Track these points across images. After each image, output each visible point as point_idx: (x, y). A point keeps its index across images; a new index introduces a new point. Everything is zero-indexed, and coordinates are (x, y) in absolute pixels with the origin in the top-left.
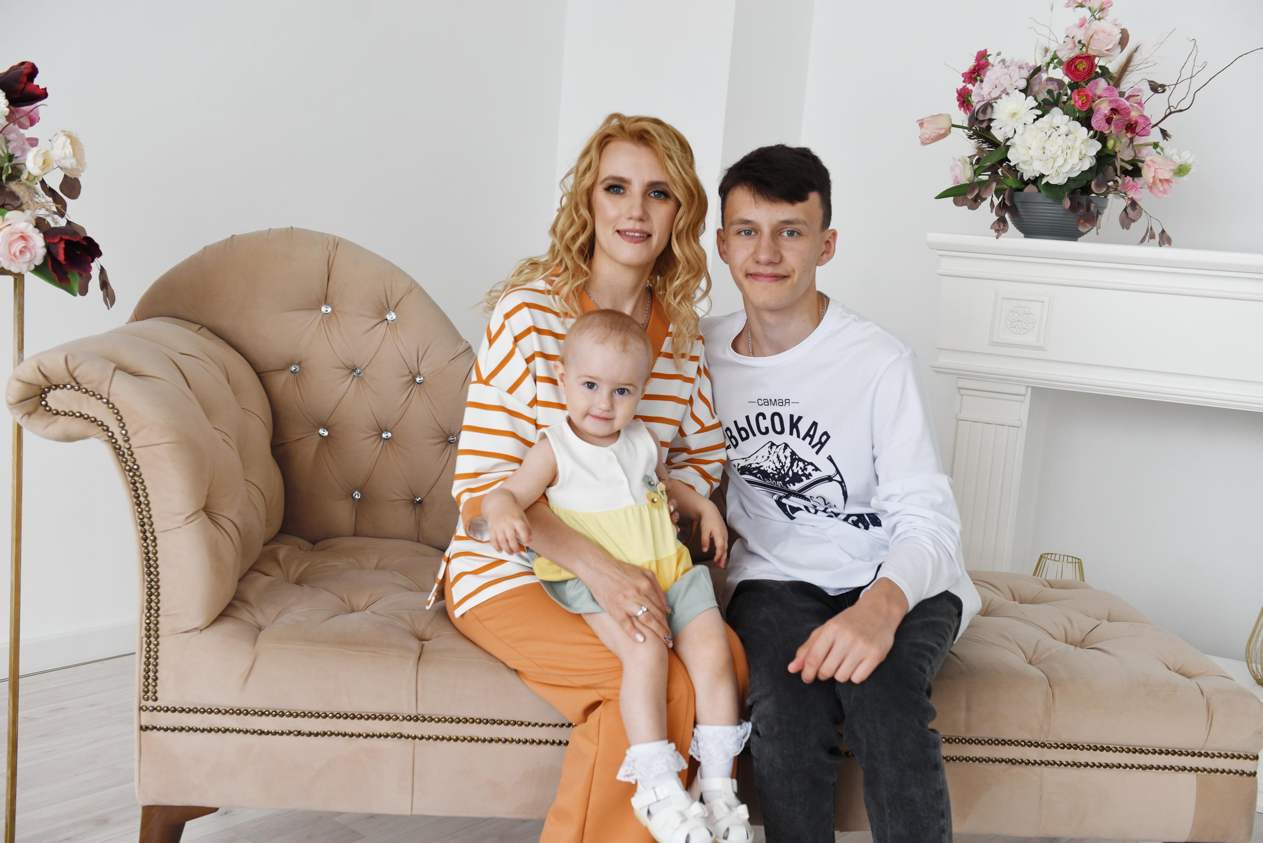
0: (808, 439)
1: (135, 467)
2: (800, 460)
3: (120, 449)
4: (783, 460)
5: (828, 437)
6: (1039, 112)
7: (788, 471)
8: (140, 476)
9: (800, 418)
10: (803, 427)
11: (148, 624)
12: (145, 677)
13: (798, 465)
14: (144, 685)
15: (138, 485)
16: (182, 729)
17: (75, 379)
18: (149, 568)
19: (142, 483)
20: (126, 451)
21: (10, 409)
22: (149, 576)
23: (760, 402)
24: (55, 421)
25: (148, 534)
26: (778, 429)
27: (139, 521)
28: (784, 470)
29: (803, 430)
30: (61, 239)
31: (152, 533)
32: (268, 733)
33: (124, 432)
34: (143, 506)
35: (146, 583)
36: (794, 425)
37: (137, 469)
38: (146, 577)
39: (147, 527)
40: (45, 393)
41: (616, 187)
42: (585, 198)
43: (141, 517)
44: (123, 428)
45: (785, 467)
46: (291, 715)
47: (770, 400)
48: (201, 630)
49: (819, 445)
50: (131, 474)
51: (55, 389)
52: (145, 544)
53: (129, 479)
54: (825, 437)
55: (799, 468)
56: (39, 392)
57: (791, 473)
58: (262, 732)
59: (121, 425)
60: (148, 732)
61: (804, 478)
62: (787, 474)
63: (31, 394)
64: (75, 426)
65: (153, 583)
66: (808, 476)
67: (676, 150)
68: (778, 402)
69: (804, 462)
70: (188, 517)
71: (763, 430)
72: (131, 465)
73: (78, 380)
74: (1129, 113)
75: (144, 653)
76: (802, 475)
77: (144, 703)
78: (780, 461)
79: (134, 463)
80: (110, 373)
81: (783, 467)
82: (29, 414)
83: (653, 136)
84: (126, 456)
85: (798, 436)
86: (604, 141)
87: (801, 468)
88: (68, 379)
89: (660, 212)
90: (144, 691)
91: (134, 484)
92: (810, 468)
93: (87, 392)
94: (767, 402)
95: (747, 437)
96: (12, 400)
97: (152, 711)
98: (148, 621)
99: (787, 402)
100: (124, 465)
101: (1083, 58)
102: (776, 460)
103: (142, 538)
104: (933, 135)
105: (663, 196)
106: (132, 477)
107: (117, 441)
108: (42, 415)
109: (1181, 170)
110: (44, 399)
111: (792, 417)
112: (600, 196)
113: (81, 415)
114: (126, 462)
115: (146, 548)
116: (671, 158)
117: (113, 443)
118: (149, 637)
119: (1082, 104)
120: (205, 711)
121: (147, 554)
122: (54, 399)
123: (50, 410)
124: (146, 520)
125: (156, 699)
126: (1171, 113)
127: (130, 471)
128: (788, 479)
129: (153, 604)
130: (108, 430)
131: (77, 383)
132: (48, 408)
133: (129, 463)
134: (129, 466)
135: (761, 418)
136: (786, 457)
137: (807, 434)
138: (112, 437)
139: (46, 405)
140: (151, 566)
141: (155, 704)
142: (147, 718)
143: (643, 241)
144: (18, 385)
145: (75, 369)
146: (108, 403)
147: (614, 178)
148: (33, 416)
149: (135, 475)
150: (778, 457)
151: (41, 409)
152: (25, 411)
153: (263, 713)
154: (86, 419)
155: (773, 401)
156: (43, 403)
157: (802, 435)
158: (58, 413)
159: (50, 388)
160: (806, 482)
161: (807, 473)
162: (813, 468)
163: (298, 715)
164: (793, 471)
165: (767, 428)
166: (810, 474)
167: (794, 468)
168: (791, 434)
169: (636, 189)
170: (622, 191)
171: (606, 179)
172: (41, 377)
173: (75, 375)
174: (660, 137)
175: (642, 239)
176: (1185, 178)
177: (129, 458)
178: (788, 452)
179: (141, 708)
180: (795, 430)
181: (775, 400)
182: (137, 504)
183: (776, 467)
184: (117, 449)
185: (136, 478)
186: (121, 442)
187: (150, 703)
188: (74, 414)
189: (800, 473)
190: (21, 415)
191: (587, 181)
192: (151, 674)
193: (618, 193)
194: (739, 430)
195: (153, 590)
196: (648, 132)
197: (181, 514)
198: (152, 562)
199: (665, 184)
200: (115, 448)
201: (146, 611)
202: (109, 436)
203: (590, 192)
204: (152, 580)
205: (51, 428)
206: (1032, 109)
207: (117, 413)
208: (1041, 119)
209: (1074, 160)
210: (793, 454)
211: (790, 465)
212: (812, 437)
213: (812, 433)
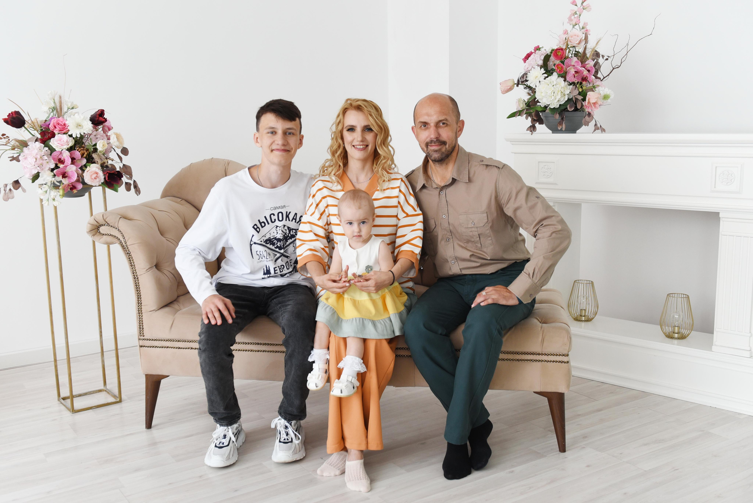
0: (294, 220)
1: (129, 252)
3: (124, 246)
4: (285, 231)
6: (546, 75)
7: (288, 235)
8: (131, 256)
9: (290, 212)
10: (291, 217)
11: (139, 309)
12: (139, 328)
13: (293, 232)
14: (139, 331)
15: (131, 259)
16: (153, 347)
17: (107, 222)
18: (137, 288)
19: (132, 258)
20: (126, 247)
21: (88, 234)
22: (137, 291)
23: (272, 209)
24: (103, 237)
25: (136, 276)
26: (281, 219)
27: (132, 272)
28: (287, 235)
29: (291, 218)
30: (107, 173)
31: (137, 276)
32: (181, 348)
33: (124, 240)
34: (133, 266)
35: (137, 294)
36: (287, 216)
37: (130, 253)
38: (136, 292)
39: (135, 274)
40: (99, 228)
41: (351, 129)
42: (340, 135)
43: (133, 270)
44: (124, 238)
45: (287, 234)
46: (188, 341)
47: (277, 207)
48: (156, 311)
50: (128, 255)
51: (102, 226)
52: (135, 280)
53: (128, 257)
55: (293, 233)
56: (97, 227)
57: (290, 235)
58: (179, 348)
59: (124, 237)
60: (142, 347)
63: (94, 228)
64: (109, 239)
65: (139, 294)
67: (373, 111)
68: (280, 207)
70: (147, 270)
71: (273, 221)
72: (128, 252)
73: (108, 222)
74: (583, 73)
75: (138, 319)
77: (140, 337)
78: (284, 232)
79: (129, 251)
80: (118, 219)
81: (286, 234)
82: (94, 235)
83: (362, 107)
84: (126, 248)
85: (289, 220)
86: (345, 111)
87: (294, 232)
88: (104, 223)
89: (370, 137)
90: (140, 333)
91: (129, 258)
93: (112, 226)
94: (275, 208)
96: (88, 231)
97: (143, 340)
98: (138, 308)
100: (125, 252)
101: (559, 50)
103: (134, 278)
104: (505, 89)
105: (370, 130)
106: (129, 256)
108: (98, 235)
109: (606, 97)
110: (99, 230)
111: (286, 212)
112: (346, 134)
113: (111, 235)
114: (126, 251)
115: (135, 281)
116: (371, 115)
117: (121, 244)
118: (139, 314)
119: (559, 71)
120: (160, 340)
121: (136, 283)
122: (103, 229)
123: (101, 234)
124: (134, 271)
125: (144, 336)
126: (613, 69)
127: (128, 254)
129: (140, 302)
130: (119, 240)
131: (108, 224)
132: (100, 233)
133: (127, 251)
134: (127, 252)
135: (272, 216)
136: (286, 230)
137: (293, 219)
138: (121, 242)
139: (100, 232)
140: (138, 288)
141: (144, 338)
142: (142, 343)
143: (364, 150)
144: (89, 225)
145: (106, 219)
146: (119, 230)
147: (350, 126)
148: (95, 236)
149: (129, 255)
151: (98, 233)
152: (92, 234)
153: (179, 341)
154: (112, 236)
155: (278, 207)
156: (99, 231)
157: (291, 220)
158: (103, 235)
159: (100, 226)
160: (293, 239)
163: (190, 342)
164: (291, 234)
165: (275, 220)
168: (286, 220)
169: (359, 129)
170: (354, 130)
171: (346, 127)
172: (96, 223)
173: (106, 221)
174: (366, 107)
175: (364, 149)
177: (127, 249)
178: (286, 228)
179: (139, 339)
180: (287, 218)
181: (279, 207)
182: (131, 266)
184: (123, 246)
185: (130, 256)
186: (124, 244)
187: (142, 337)
188: (108, 235)
189: (294, 234)
190: (91, 236)
191: (340, 128)
192: (141, 327)
193: (353, 131)
194: (261, 222)
195: (139, 297)
196: (360, 106)
197: (145, 269)
198: (138, 286)
199: (369, 126)
200: (122, 246)
201: (137, 304)
202: (120, 242)
203: (341, 132)
204: (138, 293)
205: (101, 240)
206: (543, 74)
207: (122, 234)
208: (547, 79)
209: (559, 97)
210: (288, 228)
211: (288, 232)
212: (296, 219)
213: (295, 218)
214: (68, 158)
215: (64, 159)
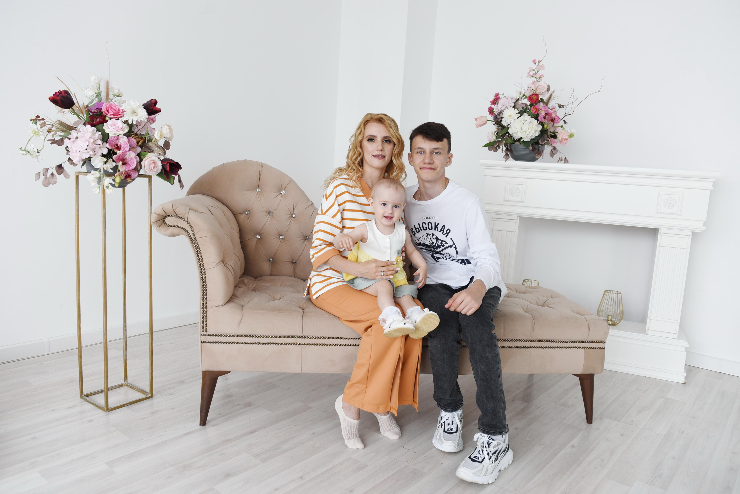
0: (442, 232)
1: (197, 245)
2: (440, 240)
3: (192, 239)
5: (450, 231)
6: (519, 115)
7: (435, 244)
8: (199, 249)
9: (438, 224)
10: (440, 227)
11: (203, 303)
12: (203, 323)
13: (439, 242)
14: (202, 326)
15: (198, 252)
16: (217, 342)
17: (175, 213)
19: (200, 251)
20: (194, 239)
22: (203, 286)
23: (424, 218)
24: (169, 229)
25: (202, 270)
26: (430, 228)
27: (199, 265)
28: (434, 244)
29: (439, 228)
30: (167, 163)
31: (204, 270)
32: (248, 343)
33: (193, 232)
34: (200, 260)
35: (202, 288)
36: (436, 227)
37: (198, 246)
39: (202, 268)
40: (165, 218)
41: (371, 139)
43: (200, 264)
44: (193, 231)
46: (256, 337)
48: (222, 306)
49: (447, 234)
50: (196, 248)
51: (169, 218)
52: (201, 274)
53: (195, 250)
54: (448, 231)
55: (439, 243)
56: (163, 218)
57: (436, 245)
59: (192, 230)
60: (204, 343)
61: (441, 246)
62: (435, 245)
63: (160, 218)
64: (176, 230)
66: (443, 246)
67: (392, 125)
69: (441, 240)
70: (217, 264)
71: (425, 229)
72: (196, 245)
73: (177, 213)
74: (552, 115)
75: (202, 314)
76: (441, 245)
77: (202, 333)
78: (432, 241)
79: (197, 244)
80: (188, 211)
81: (433, 243)
82: (159, 226)
83: (384, 120)
84: (194, 241)
85: (438, 231)
86: (366, 123)
87: (440, 243)
88: (173, 213)
89: (388, 148)
90: (203, 329)
91: (197, 252)
92: (444, 243)
93: (180, 218)
94: (426, 218)
95: (419, 231)
96: (155, 221)
97: (205, 336)
99: (434, 218)
100: (193, 245)
101: (534, 95)
102: (430, 240)
103: (200, 272)
104: (481, 123)
105: (389, 142)
106: (196, 249)
107: (191, 236)
108: (164, 227)
109: (571, 136)
110: (164, 221)
111: (435, 223)
112: (366, 143)
113: (178, 227)
114: (194, 244)
115: (202, 275)
116: (391, 127)
117: (189, 236)
118: (204, 309)
119: (535, 112)
120: (224, 336)
121: (202, 278)
122: (168, 221)
123: (167, 225)
124: (201, 265)
126: (566, 115)
127: (195, 247)
128: (435, 247)
129: (205, 296)
130: (187, 232)
131: (176, 215)
132: (166, 224)
133: (195, 244)
134: (195, 245)
135: (424, 224)
136: (434, 239)
137: (441, 230)
138: (189, 234)
139: (165, 223)
140: (204, 282)
141: (206, 333)
142: (204, 339)
144: (157, 215)
145: (175, 209)
146: (187, 222)
147: (370, 136)
148: (161, 227)
149: (197, 248)
150: (431, 239)
151: (163, 224)
152: (158, 225)
153: (246, 336)
154: (180, 228)
156: (164, 222)
157: (439, 230)
158: (169, 226)
159: (166, 217)
160: (442, 248)
161: (443, 244)
162: (445, 243)
163: (258, 337)
164: (437, 244)
165: (426, 228)
166: (444, 245)
167: (438, 243)
168: (435, 230)
169: (379, 140)
170: (374, 140)
171: (367, 137)
172: (163, 212)
173: (175, 211)
174: (387, 120)
176: (572, 138)
177: (195, 242)
178: (434, 237)
179: (201, 335)
180: (436, 228)
181: (429, 217)
182: (198, 259)
183: (431, 243)
184: (191, 239)
185: (198, 250)
186: (192, 236)
188: (175, 226)
189: (440, 245)
190: (157, 227)
191: (360, 138)
192: (205, 322)
194: (416, 229)
195: (204, 291)
196: (382, 119)
197: (214, 262)
198: (204, 281)
199: (390, 137)
200: (190, 238)
201: (203, 299)
202: (188, 234)
203: (361, 141)
205: (167, 231)
206: (517, 113)
207: (191, 226)
208: (520, 117)
209: (533, 132)
210: (436, 237)
211: (436, 242)
212: (443, 231)
213: (443, 229)
214: (127, 144)
215: (121, 145)
